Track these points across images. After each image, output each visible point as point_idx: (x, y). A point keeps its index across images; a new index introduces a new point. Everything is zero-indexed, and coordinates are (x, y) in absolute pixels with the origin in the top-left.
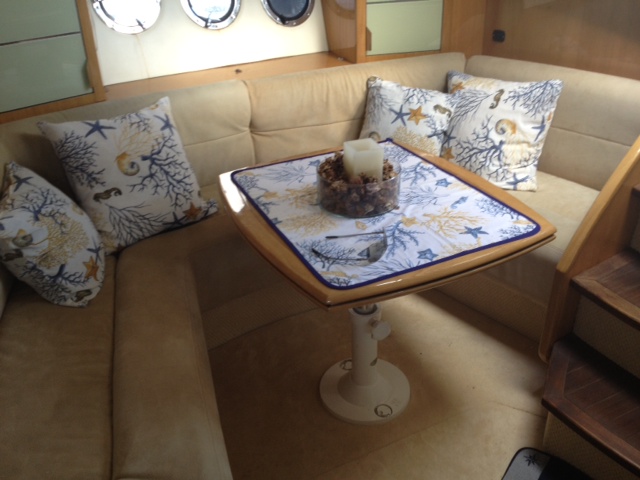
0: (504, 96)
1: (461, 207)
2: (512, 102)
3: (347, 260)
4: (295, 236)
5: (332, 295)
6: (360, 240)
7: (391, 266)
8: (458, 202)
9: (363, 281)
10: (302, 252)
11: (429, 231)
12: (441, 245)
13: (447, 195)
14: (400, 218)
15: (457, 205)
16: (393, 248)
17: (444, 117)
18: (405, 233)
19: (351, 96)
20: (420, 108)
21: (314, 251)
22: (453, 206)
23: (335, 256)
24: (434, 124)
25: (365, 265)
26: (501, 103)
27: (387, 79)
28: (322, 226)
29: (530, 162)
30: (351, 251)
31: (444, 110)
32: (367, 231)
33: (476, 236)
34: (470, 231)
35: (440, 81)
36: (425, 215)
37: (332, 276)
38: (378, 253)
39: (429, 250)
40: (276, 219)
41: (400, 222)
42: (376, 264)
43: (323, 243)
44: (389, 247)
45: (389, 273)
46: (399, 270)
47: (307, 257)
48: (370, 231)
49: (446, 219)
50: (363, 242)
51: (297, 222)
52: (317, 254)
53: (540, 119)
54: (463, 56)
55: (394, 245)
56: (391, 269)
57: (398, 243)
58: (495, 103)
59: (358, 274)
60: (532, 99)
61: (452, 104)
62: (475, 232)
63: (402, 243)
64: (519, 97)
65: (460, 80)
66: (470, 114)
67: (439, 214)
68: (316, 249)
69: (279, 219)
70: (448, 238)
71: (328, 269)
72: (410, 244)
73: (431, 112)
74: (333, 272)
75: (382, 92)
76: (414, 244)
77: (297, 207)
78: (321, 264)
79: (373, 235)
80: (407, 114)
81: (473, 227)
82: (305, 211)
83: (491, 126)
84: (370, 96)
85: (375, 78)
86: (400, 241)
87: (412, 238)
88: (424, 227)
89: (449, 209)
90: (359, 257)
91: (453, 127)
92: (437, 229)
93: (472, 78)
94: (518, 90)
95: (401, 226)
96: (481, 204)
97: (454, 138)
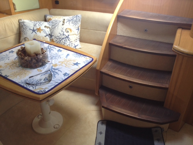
0: (65, 21)
1: (68, 57)
2: (68, 23)
3: (41, 83)
4: (17, 80)
5: (41, 97)
6: (42, 75)
7: (57, 81)
8: (67, 56)
9: (50, 89)
10: (22, 85)
11: (63, 67)
12: (69, 70)
13: (63, 55)
14: (52, 65)
15: (67, 57)
16: (54, 75)
17: (48, 29)
18: (56, 69)
19: (14, 26)
20: (40, 27)
21: (27, 83)
22: (66, 57)
23: (35, 83)
24: (46, 32)
25: (48, 83)
26: (65, 23)
27: (25, 19)
28: (25, 74)
29: (77, 40)
30: (40, 80)
31: (48, 27)
32: (43, 72)
33: (77, 65)
34: (75, 64)
35: (43, 18)
36: (59, 62)
37: (38, 90)
38: (50, 78)
39: (66, 73)
40: (6, 75)
41: (52, 66)
42: (51, 82)
43: (29, 80)
44: (53, 75)
45: (57, 84)
46: (60, 82)
47: (25, 86)
48: (44, 72)
49: (66, 62)
50: (43, 76)
51: (15, 75)
52: (29, 84)
53: (78, 27)
54: (48, 10)
55: (54, 74)
56: (57, 82)
57: (55, 73)
58: (63, 23)
59: (47, 87)
60: (74, 21)
61: (50, 25)
62: (77, 64)
63: (56, 73)
64: (70, 21)
65: (50, 17)
66: (56, 28)
67: (63, 61)
68: (27, 82)
69: (7, 75)
70: (70, 68)
71: (35, 88)
72: (59, 72)
73: (44, 28)
74: (38, 89)
75: (25, 24)
76: (60, 72)
77: (12, 69)
78: (32, 87)
79: (45, 73)
80: (36, 30)
81: (75, 63)
82: (17, 70)
83: (64, 31)
84: (21, 25)
85: (21, 19)
86: (55, 72)
87: (59, 70)
88: (60, 66)
89: (66, 59)
90: (44, 81)
91: (52, 32)
92: (65, 66)
93: (53, 16)
94: (69, 19)
95: (53, 67)
96: (74, 55)
97: (53, 36)
